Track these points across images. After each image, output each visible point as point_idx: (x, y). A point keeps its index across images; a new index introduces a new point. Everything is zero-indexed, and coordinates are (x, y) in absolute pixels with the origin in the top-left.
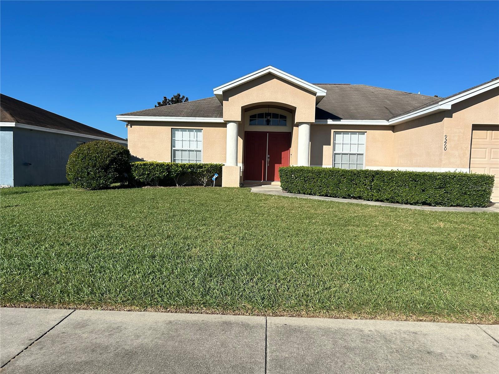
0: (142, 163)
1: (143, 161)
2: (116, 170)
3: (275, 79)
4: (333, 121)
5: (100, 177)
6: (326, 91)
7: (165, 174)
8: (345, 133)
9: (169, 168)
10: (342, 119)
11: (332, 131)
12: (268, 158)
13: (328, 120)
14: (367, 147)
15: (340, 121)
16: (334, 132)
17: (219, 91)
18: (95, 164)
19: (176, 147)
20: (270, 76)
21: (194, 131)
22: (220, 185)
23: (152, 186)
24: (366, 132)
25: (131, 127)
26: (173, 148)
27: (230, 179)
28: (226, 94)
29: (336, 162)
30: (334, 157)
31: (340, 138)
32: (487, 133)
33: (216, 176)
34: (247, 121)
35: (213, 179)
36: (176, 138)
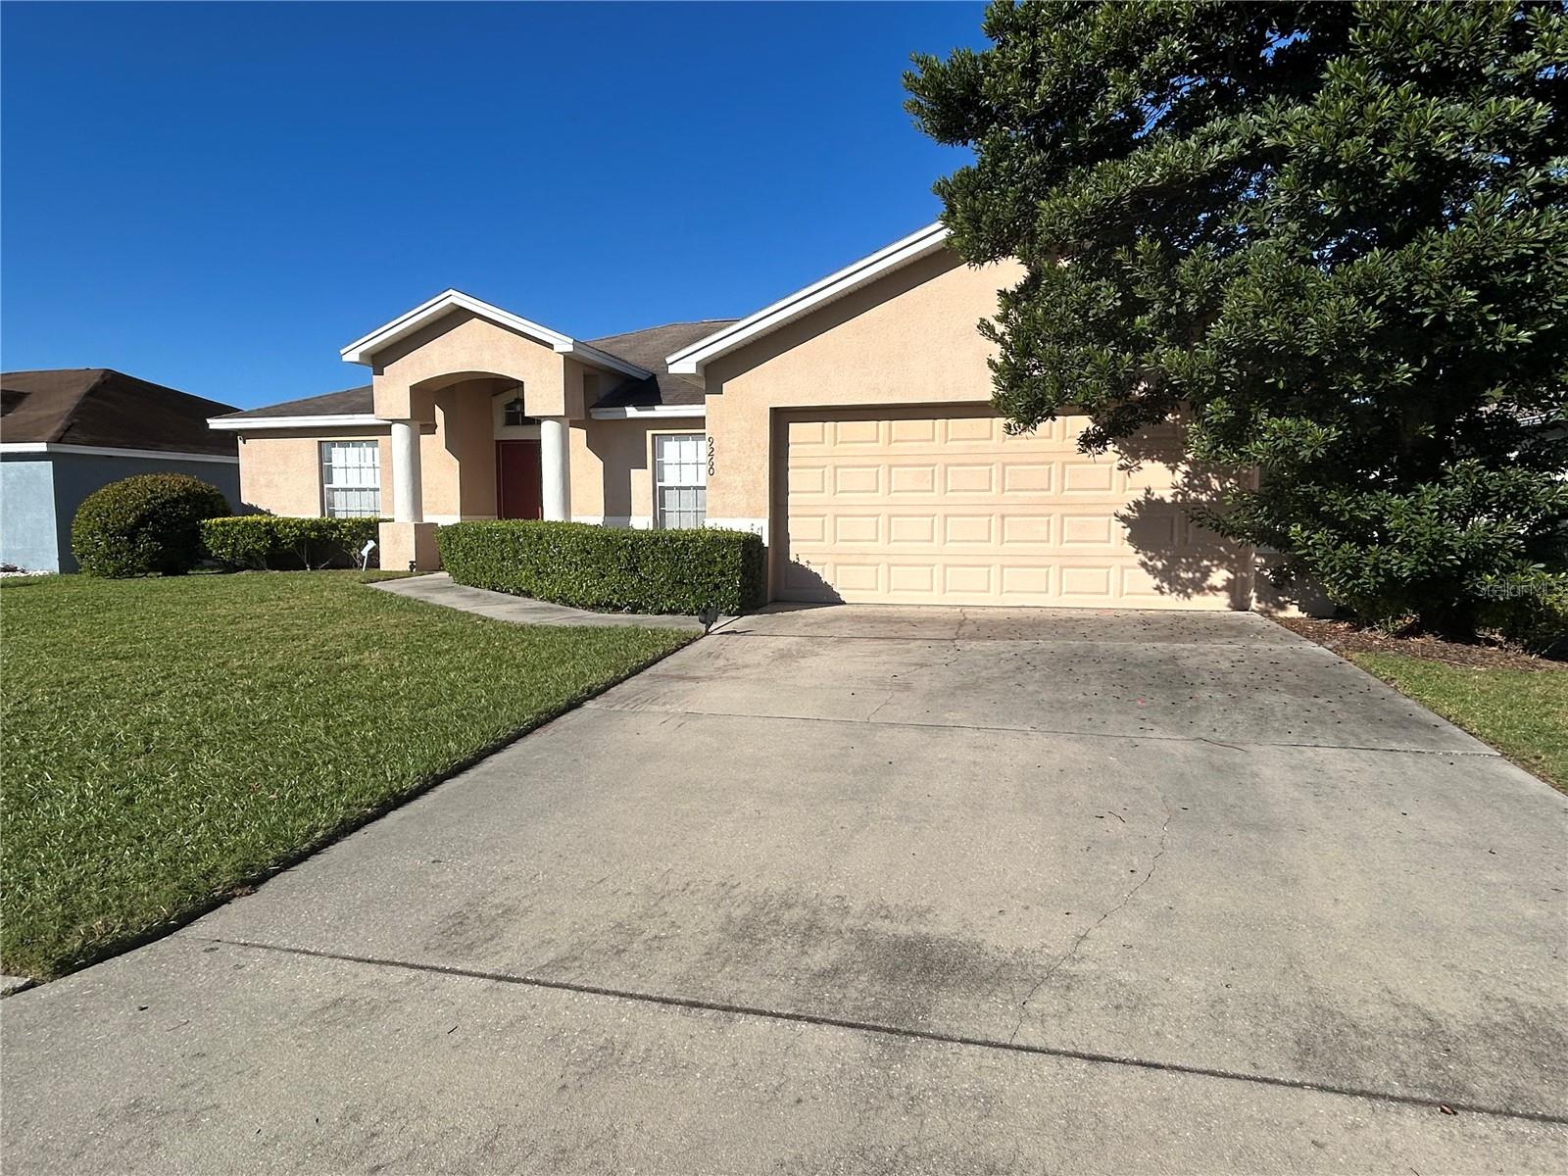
2: (155, 536)
3: (475, 319)
4: (639, 410)
5: (119, 552)
8: (680, 437)
9: (272, 530)
10: (660, 404)
11: (649, 433)
13: (627, 409)
15: (654, 409)
16: (653, 435)
17: (352, 355)
18: (106, 524)
19: (334, 481)
20: (457, 316)
22: (378, 566)
23: (255, 569)
25: (244, 443)
26: (326, 486)
27: (397, 549)
28: (380, 359)
29: (666, 509)
30: (659, 495)
31: (670, 448)
32: (823, 430)
33: (371, 544)
34: (499, 418)
35: (365, 552)
36: (334, 464)
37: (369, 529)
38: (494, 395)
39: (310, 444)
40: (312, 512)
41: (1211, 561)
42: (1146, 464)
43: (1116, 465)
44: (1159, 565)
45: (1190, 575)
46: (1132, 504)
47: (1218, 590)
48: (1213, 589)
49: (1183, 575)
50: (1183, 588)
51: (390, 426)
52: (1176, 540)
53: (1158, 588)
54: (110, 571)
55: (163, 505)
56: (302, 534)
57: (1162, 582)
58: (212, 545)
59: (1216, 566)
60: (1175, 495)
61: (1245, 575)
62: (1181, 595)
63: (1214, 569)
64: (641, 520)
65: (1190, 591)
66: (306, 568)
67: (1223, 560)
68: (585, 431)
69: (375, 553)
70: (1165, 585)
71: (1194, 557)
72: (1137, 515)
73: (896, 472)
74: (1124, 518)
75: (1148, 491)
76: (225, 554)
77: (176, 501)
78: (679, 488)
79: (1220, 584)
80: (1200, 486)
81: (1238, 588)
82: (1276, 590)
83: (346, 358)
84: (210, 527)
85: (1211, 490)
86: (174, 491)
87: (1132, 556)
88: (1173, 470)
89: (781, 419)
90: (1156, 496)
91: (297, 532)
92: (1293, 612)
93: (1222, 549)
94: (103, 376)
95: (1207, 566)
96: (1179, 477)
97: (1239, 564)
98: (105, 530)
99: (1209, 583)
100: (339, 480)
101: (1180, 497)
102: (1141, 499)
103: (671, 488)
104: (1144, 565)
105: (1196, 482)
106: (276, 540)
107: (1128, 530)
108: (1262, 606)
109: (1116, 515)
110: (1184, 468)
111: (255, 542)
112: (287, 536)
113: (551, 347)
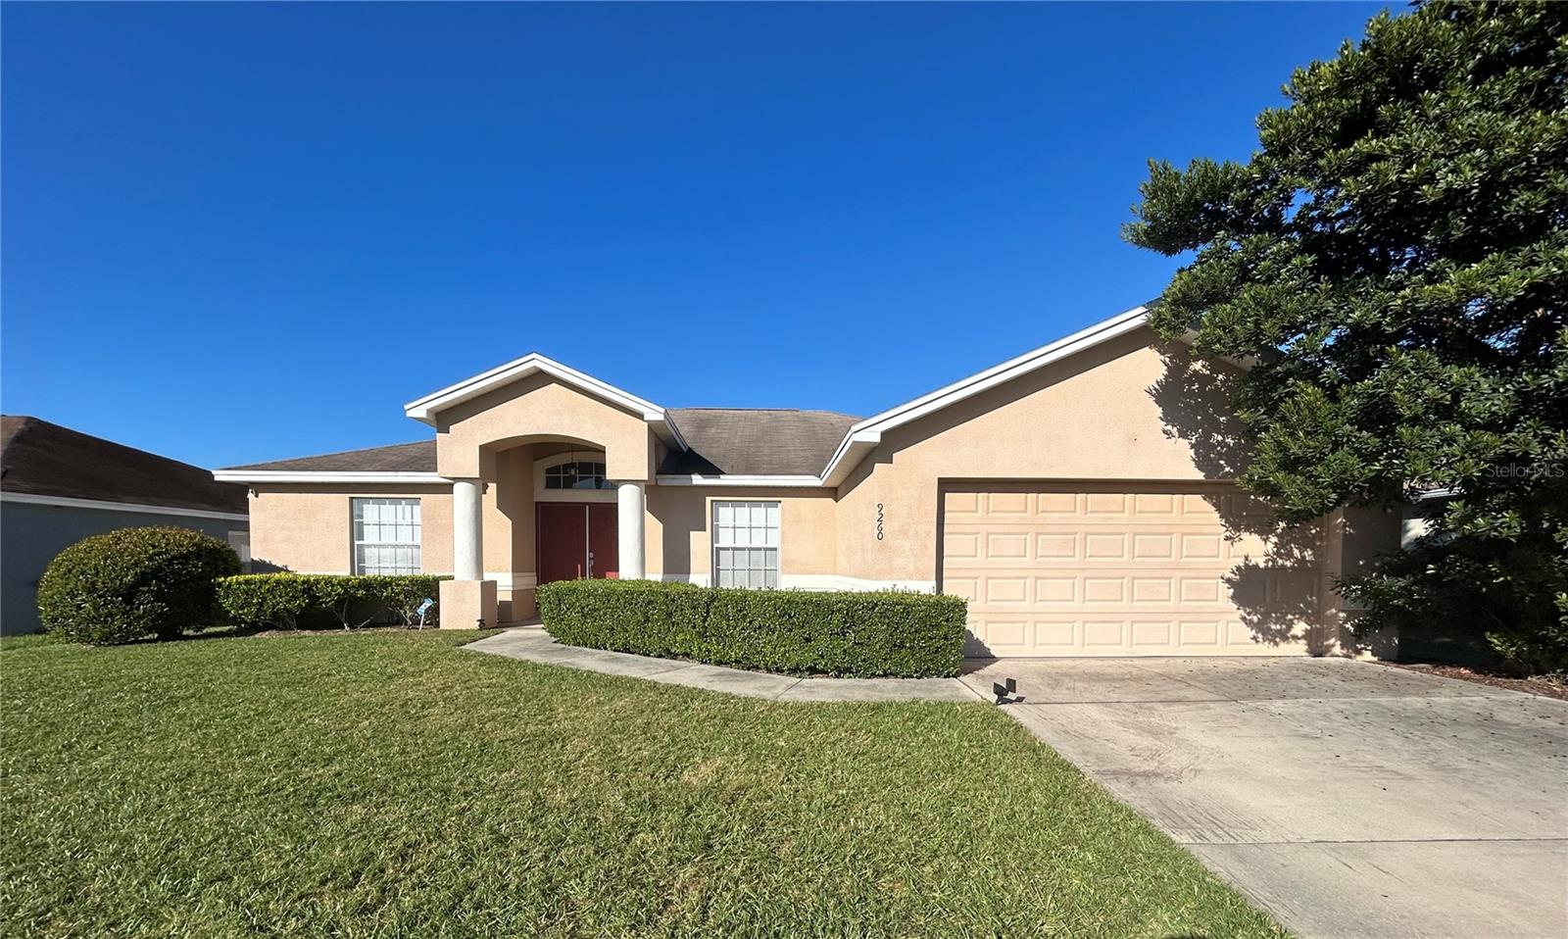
0: (283, 576)
1: (287, 571)
2: (159, 596)
3: (552, 385)
4: (704, 478)
5: (110, 615)
6: (663, 410)
7: (303, 602)
8: (736, 504)
9: (310, 589)
10: (723, 473)
11: (708, 500)
12: (589, 558)
13: (693, 476)
14: (783, 533)
16: (712, 501)
17: (419, 410)
18: (94, 584)
19: (365, 538)
20: (535, 380)
21: (403, 502)
22: (437, 624)
23: (281, 630)
24: (780, 502)
25: (257, 496)
26: (356, 542)
27: (460, 610)
28: (445, 418)
29: (722, 568)
32: (977, 499)
33: (428, 603)
34: (540, 480)
35: (422, 610)
36: (365, 521)
37: (429, 588)
38: (538, 459)
39: (343, 499)
40: (342, 570)
41: (1294, 615)
42: (1245, 536)
43: (1223, 537)
44: (1255, 619)
45: (1278, 627)
46: (1235, 569)
47: (1299, 639)
49: (1273, 627)
50: (1273, 637)
51: (452, 485)
52: (1268, 599)
53: (1255, 638)
54: (96, 636)
55: (170, 561)
56: (346, 592)
57: (1257, 633)
58: (231, 605)
59: (1297, 619)
60: (1267, 562)
61: (1318, 626)
62: (1272, 644)
63: (1296, 621)
64: (700, 577)
65: (1278, 640)
66: (342, 628)
67: (1302, 615)
68: (646, 496)
69: (434, 613)
70: (1260, 635)
71: (1281, 613)
72: (1238, 577)
73: (1043, 540)
74: (1228, 581)
75: (1247, 558)
76: (247, 615)
77: (184, 558)
78: (733, 549)
79: (1300, 634)
80: (1286, 555)
81: (1314, 635)
82: (1353, 642)
83: (409, 414)
84: (230, 585)
85: (1293, 557)
86: (182, 546)
87: (1235, 612)
88: (1266, 540)
89: (945, 487)
90: (1253, 563)
91: (340, 590)
92: (1367, 656)
93: (1302, 605)
94: (26, 424)
95: (1291, 620)
96: (1270, 547)
97: (1315, 616)
98: (91, 589)
99: (1292, 633)
100: (370, 536)
101: (1270, 563)
102: (1242, 564)
103: (727, 549)
104: (1244, 619)
105: (1282, 551)
106: (314, 599)
107: (1232, 590)
108: (1344, 652)
109: (1222, 578)
110: (1274, 539)
111: (288, 602)
112: (329, 595)
113: (640, 416)
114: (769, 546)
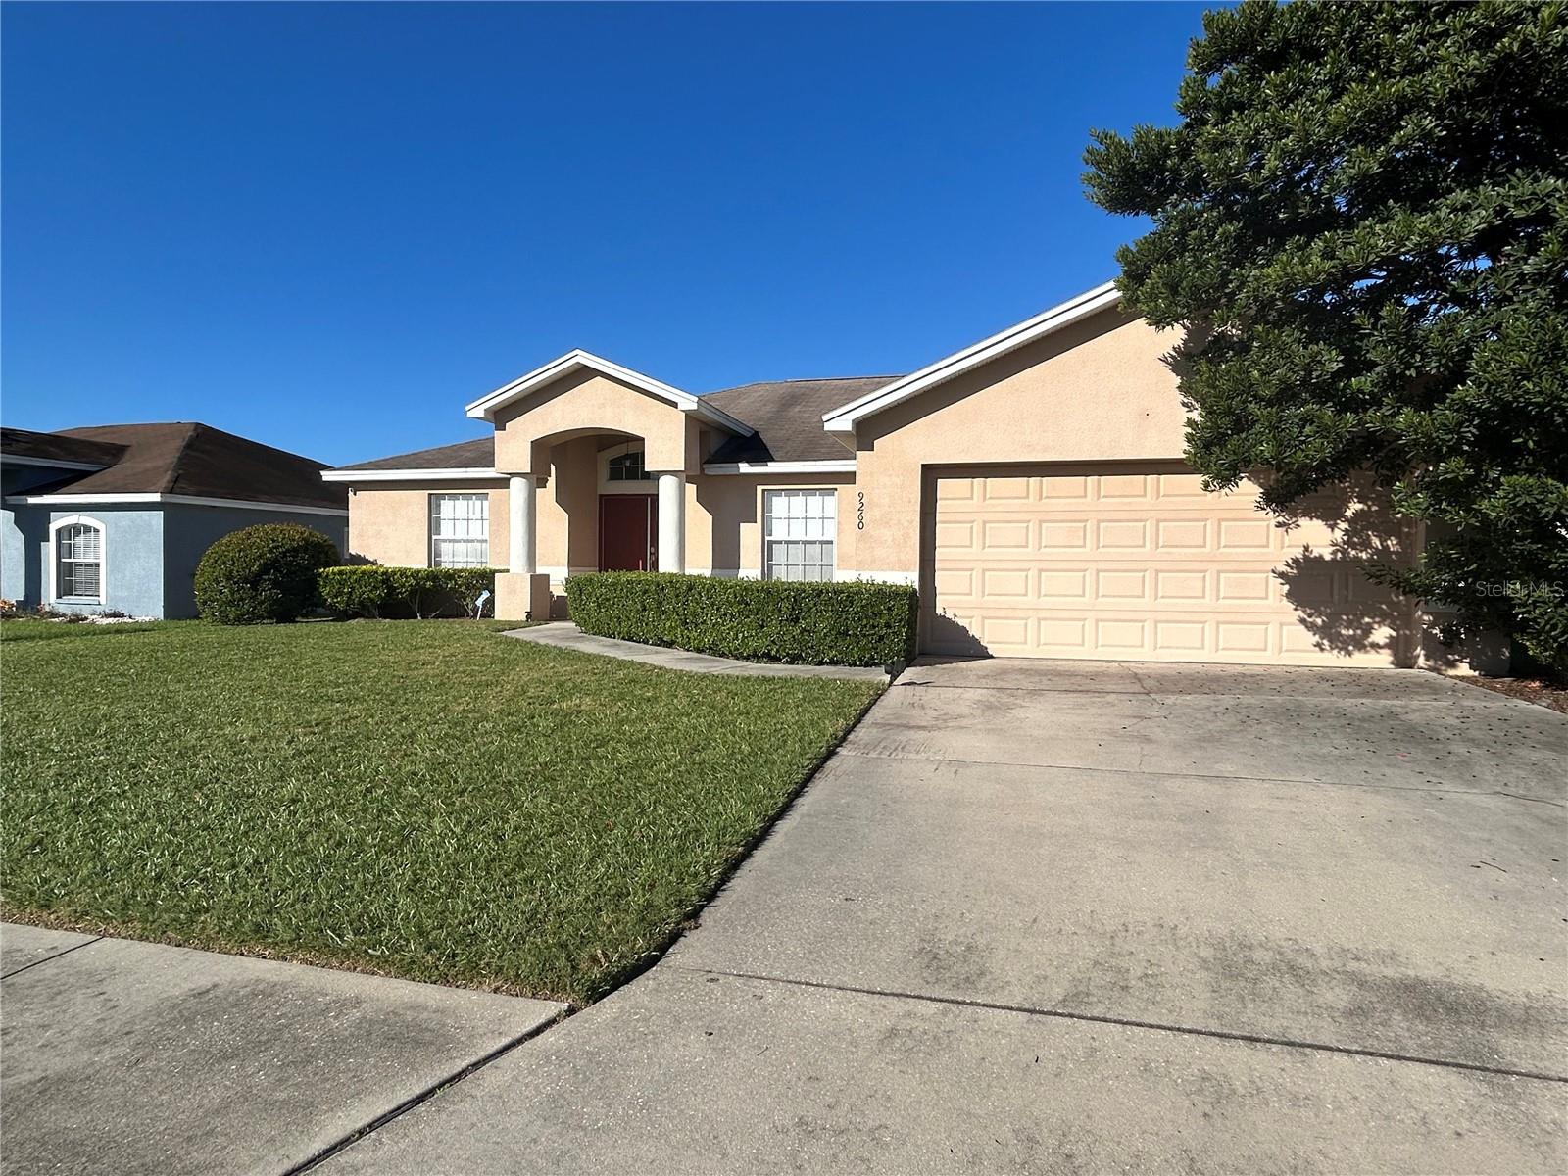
1: (377, 565)
2: (276, 584)
3: (599, 378)
4: (752, 466)
5: (242, 599)
6: (695, 398)
7: (382, 592)
8: (790, 493)
9: (388, 580)
10: (773, 460)
11: (760, 489)
12: (651, 553)
13: (740, 465)
14: (839, 523)
15: (767, 465)
16: (764, 491)
17: (477, 410)
18: (231, 572)
19: (441, 533)
20: (582, 374)
21: (474, 497)
22: (492, 616)
23: (367, 618)
24: (836, 490)
25: (355, 494)
26: (434, 537)
27: (511, 602)
28: (502, 415)
29: (774, 562)
30: (768, 549)
31: (779, 504)
32: (972, 485)
33: (486, 595)
34: (604, 471)
35: (479, 602)
36: (442, 516)
37: (485, 579)
38: (599, 451)
39: (421, 497)
40: (419, 562)
41: (1372, 618)
42: (1304, 522)
43: (1273, 523)
44: (1319, 621)
45: (1351, 632)
46: (1290, 561)
47: (1381, 647)
48: (1375, 646)
49: (1343, 632)
50: (1343, 645)
51: (509, 480)
52: (1336, 597)
53: (1318, 645)
54: (232, 617)
55: (284, 553)
56: (417, 583)
57: (1322, 639)
58: (328, 594)
59: (1378, 623)
60: (1334, 553)
61: (1408, 632)
62: (1342, 652)
63: (1376, 626)
64: (750, 569)
65: (1351, 648)
66: (416, 618)
67: (1385, 618)
68: (695, 486)
69: (490, 603)
70: (1325, 642)
71: (1355, 615)
72: (1295, 572)
73: (1047, 527)
74: (1282, 575)
75: (1307, 548)
76: (340, 603)
77: (295, 551)
78: (788, 542)
79: (1382, 641)
80: (1360, 544)
81: (1402, 647)
82: (1444, 650)
83: (469, 414)
84: (327, 576)
85: (1371, 547)
86: (294, 540)
87: (1292, 613)
88: (1332, 528)
89: (931, 474)
90: (1316, 553)
91: (413, 582)
92: (1464, 670)
93: (1384, 606)
94: (195, 430)
95: (1368, 624)
96: (1338, 535)
97: (1401, 620)
98: (229, 577)
99: (1370, 640)
100: (446, 530)
101: (1339, 555)
102: (1300, 556)
103: (780, 542)
104: (1303, 621)
105: (1356, 540)
106: (391, 589)
107: (1287, 587)
108: (1431, 663)
109: (1273, 572)
110: (1344, 526)
111: (371, 591)
112: (403, 586)
113: (674, 404)
114: (825, 538)
